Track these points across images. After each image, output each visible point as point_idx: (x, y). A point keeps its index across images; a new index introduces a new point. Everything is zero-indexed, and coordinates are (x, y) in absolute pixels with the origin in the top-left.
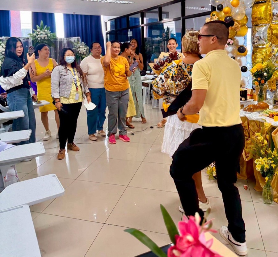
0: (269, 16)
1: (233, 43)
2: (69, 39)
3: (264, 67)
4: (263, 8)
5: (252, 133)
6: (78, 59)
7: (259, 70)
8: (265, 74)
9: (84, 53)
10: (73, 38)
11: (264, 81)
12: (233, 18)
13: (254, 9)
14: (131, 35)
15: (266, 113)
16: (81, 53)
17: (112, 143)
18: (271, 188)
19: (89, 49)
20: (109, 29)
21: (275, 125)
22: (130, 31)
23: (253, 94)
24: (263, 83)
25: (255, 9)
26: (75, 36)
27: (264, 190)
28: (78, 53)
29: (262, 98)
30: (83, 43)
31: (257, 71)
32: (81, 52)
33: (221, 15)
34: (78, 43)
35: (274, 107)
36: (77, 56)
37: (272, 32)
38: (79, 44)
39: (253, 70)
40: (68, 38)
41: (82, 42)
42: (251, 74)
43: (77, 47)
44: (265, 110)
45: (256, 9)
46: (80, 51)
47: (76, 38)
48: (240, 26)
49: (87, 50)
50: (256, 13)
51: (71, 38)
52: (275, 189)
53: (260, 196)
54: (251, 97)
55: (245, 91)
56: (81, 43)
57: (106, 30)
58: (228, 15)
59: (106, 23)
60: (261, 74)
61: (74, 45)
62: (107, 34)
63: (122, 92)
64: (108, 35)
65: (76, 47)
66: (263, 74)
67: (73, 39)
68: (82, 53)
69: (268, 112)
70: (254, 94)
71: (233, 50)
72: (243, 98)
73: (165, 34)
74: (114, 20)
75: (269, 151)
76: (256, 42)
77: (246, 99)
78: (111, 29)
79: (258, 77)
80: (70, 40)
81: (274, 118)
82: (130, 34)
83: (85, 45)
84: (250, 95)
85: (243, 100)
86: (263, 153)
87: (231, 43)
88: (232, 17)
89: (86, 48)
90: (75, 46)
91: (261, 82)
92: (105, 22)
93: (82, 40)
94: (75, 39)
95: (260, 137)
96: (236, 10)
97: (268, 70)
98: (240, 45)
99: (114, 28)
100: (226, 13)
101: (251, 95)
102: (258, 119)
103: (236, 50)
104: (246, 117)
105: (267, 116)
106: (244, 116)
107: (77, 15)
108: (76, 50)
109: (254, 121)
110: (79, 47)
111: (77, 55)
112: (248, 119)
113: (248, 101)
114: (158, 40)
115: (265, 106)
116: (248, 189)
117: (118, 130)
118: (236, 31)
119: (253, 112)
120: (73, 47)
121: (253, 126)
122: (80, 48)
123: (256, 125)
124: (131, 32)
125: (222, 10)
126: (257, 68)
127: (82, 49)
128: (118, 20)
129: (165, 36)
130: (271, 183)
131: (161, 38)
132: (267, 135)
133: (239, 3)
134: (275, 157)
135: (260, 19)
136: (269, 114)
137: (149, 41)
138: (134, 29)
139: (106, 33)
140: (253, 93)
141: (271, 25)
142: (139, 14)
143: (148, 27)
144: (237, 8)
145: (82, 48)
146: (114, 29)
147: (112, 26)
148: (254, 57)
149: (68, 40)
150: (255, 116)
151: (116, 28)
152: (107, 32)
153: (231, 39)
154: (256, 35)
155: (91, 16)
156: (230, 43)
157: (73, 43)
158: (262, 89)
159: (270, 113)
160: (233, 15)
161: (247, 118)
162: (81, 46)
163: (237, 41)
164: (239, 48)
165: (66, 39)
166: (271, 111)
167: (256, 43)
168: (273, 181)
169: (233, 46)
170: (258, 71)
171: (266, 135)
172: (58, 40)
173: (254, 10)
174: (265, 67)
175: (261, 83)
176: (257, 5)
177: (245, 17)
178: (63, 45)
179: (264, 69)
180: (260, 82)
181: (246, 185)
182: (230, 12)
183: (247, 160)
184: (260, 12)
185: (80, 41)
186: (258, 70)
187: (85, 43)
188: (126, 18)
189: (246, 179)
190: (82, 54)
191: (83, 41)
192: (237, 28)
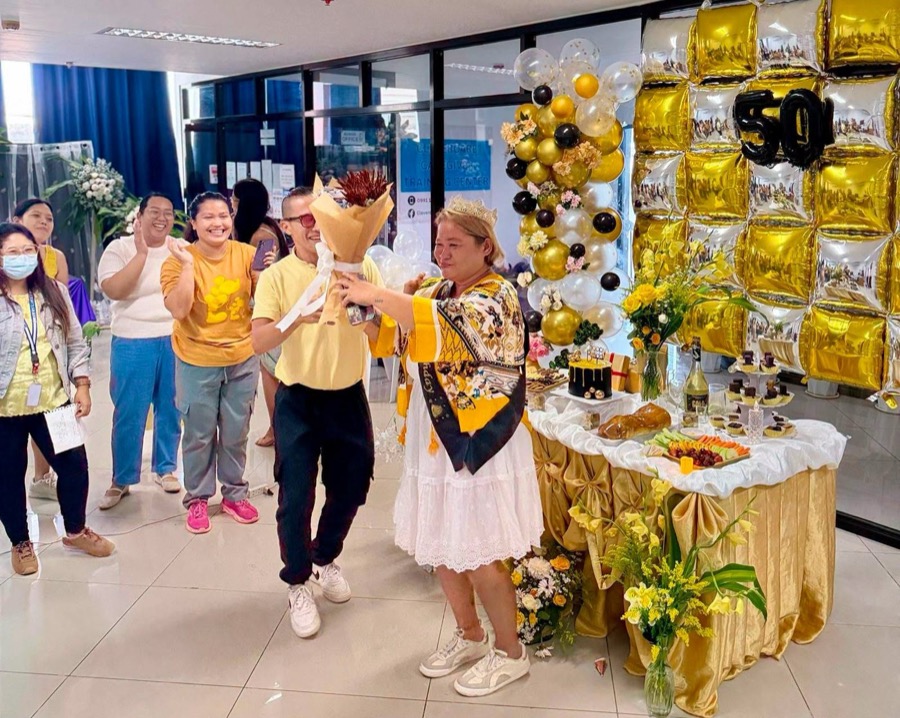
0: (683, 129)
1: (580, 203)
2: (51, 148)
3: (661, 298)
4: (666, 103)
5: (621, 505)
6: (86, 217)
7: (647, 304)
8: (662, 318)
9: (104, 196)
10: (68, 144)
11: (659, 338)
12: (581, 129)
13: (642, 103)
14: (272, 142)
15: (661, 444)
16: (93, 198)
17: (197, 531)
18: (667, 670)
19: (123, 181)
20: (195, 114)
21: (683, 488)
22: (269, 128)
23: (628, 371)
24: (656, 343)
25: (645, 103)
26: (73, 138)
27: (648, 676)
28: (82, 197)
29: (653, 387)
30: (101, 162)
31: (640, 308)
32: (95, 194)
33: (547, 118)
34: (84, 164)
35: (684, 418)
36: (82, 207)
37: (688, 176)
38: (87, 168)
39: (630, 304)
40: (47, 145)
41: (98, 159)
42: (625, 314)
43: (81, 178)
44: (659, 433)
45: (647, 105)
46: (91, 189)
47: (76, 146)
48: (599, 154)
49: (115, 186)
50: (646, 115)
51: (59, 145)
52: (681, 669)
53: (637, 692)
54: (624, 378)
55: (604, 369)
56: (95, 161)
57: (186, 115)
58: (565, 120)
59: (185, 93)
60: (651, 316)
61: (69, 170)
62: (189, 128)
63: (231, 369)
64: (193, 134)
65: (76, 178)
66: (657, 316)
67: (67, 149)
68: (100, 199)
69: (666, 441)
70: (632, 371)
71: (580, 223)
72: (598, 392)
73: (387, 133)
74: (212, 85)
75: (664, 568)
76: (646, 204)
77: (608, 395)
78: (201, 116)
79: (643, 325)
80: (56, 151)
81: (679, 462)
82: (267, 137)
83: (110, 169)
84: (622, 375)
85: (597, 397)
86: (647, 572)
87: (574, 204)
88: (576, 127)
89: (112, 181)
90: (74, 174)
91: (652, 339)
92: (183, 87)
93: (100, 153)
94: (73, 149)
95: (639, 527)
96: (590, 106)
97: (671, 305)
98: (601, 209)
99: (214, 113)
100: (559, 115)
101: (625, 373)
102: (635, 465)
103: (589, 225)
104: (603, 455)
105: (664, 456)
106: (597, 453)
107: (81, 70)
108: (78, 186)
109: (625, 471)
110: (89, 178)
111: (82, 202)
112: (610, 465)
113: (613, 398)
114: (363, 153)
115: (658, 418)
116: (608, 669)
117: (219, 485)
118: (589, 168)
119: (625, 439)
120: (67, 175)
121: (624, 485)
122: (92, 181)
123: (630, 481)
124: (272, 133)
125: (550, 103)
126: (640, 298)
127: (100, 183)
128: (228, 89)
129: (384, 141)
130: (669, 656)
131: (372, 148)
132: (661, 517)
133: (598, 86)
134: (678, 586)
135: (659, 135)
136: (666, 446)
137: (332, 158)
138: (282, 123)
139: (184, 127)
140: (630, 366)
141: (689, 157)
142: (298, 77)
143: (329, 119)
144: (592, 100)
145: (98, 180)
146: (214, 117)
147: (205, 104)
148: (638, 246)
149: (47, 151)
150: (630, 456)
151: (219, 111)
152: (188, 122)
153: (575, 192)
154: (647, 181)
155: (131, 73)
156: (570, 202)
157: (68, 164)
158: (654, 360)
159: (670, 445)
160: (579, 120)
161: (605, 460)
162: (94, 175)
163: (593, 197)
164: (598, 217)
165: (42, 149)
166: (675, 435)
167: (644, 207)
168: (672, 650)
169: (580, 212)
170: (644, 307)
171: (657, 516)
172: (14, 151)
173: (642, 107)
174: (663, 297)
175: (651, 342)
176: (651, 92)
177: (616, 127)
178: (30, 168)
179: (659, 302)
180: (647, 340)
181: (602, 659)
182: (571, 112)
183: (605, 587)
184: (658, 112)
185: (93, 156)
186: (642, 304)
187: (107, 162)
188: (253, 83)
189: (605, 636)
190: (98, 201)
191: (101, 157)
192: (591, 160)
